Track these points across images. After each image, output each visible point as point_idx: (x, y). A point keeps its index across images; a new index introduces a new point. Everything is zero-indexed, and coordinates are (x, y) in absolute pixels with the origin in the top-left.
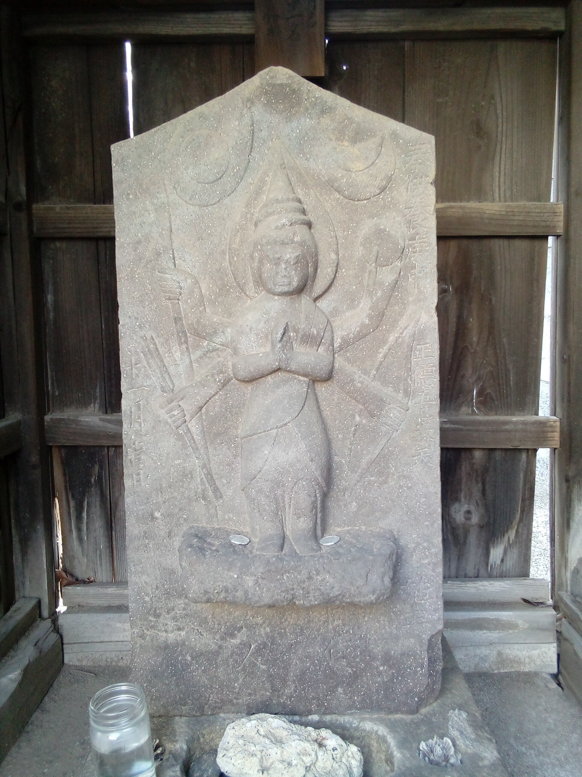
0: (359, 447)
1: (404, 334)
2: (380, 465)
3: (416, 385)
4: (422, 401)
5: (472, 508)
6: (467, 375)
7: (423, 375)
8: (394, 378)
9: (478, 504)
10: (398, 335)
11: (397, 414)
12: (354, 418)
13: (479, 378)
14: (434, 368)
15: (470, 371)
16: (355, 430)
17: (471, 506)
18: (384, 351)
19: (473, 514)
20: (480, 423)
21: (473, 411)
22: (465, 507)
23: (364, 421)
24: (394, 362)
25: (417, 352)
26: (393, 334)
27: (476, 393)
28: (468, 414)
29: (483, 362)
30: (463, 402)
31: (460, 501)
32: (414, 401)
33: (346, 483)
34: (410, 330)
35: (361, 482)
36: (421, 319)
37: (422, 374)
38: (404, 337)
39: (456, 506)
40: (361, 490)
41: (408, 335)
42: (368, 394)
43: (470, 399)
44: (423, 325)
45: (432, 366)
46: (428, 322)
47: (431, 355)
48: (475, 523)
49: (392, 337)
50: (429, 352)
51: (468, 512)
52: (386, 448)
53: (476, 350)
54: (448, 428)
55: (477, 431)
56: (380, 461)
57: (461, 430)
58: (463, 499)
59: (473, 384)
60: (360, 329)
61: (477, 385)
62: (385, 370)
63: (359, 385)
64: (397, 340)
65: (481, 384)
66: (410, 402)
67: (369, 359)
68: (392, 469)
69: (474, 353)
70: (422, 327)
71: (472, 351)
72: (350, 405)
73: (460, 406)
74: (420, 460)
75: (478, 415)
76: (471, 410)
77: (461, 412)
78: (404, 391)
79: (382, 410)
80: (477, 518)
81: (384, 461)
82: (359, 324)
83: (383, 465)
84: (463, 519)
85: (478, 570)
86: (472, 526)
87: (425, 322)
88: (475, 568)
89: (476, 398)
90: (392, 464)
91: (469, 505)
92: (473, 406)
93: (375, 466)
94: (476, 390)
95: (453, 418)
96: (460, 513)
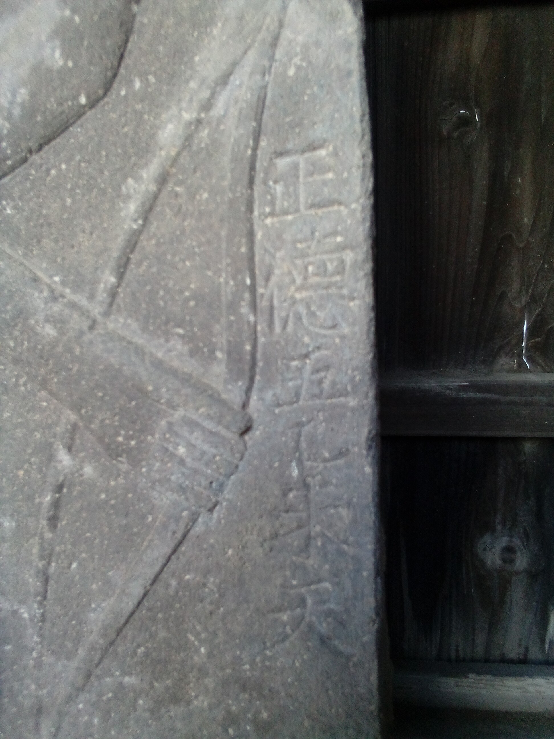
0: (74, 565)
1: (218, 109)
2: (153, 636)
3: (278, 329)
4: (303, 393)
5: (517, 542)
6: (509, 294)
7: (301, 288)
8: (187, 300)
9: (527, 536)
10: (194, 115)
11: (206, 447)
12: (51, 458)
13: (534, 299)
14: (349, 256)
15: (515, 286)
16: (56, 505)
17: (514, 540)
18: (143, 187)
19: (519, 554)
20: (535, 388)
21: (521, 364)
22: (504, 541)
23: (88, 470)
24: (183, 232)
25: (279, 188)
26: (174, 110)
27: (527, 329)
28: (511, 371)
29: (542, 268)
30: (501, 348)
31: (493, 531)
32: (269, 395)
33: (40, 687)
34: (240, 86)
35: (89, 692)
36: (287, 34)
37: (299, 281)
38: (220, 120)
39: (487, 538)
40: (91, 715)
41: (234, 111)
42: (85, 369)
43: (514, 342)
44: (297, 60)
45: (342, 248)
46: (318, 44)
47: (335, 196)
48: (521, 569)
49: (170, 126)
50: (325, 183)
51: (509, 550)
52: (173, 575)
53: (528, 243)
54: (470, 400)
55: (528, 404)
56: (154, 619)
57: (494, 402)
58: (499, 527)
59: (522, 311)
60: (33, 95)
61: (530, 313)
62: (150, 267)
63: (50, 331)
64: (188, 139)
65: (537, 311)
66: (254, 397)
67: (88, 227)
68: (197, 651)
69: (523, 248)
70: (291, 72)
71: (522, 245)
72: (33, 409)
73: (494, 355)
74: (303, 627)
75: (529, 371)
76: (518, 362)
77: (498, 366)
78: (229, 354)
79: (145, 430)
80: (525, 560)
81: (166, 620)
82: (24, 72)
83: (162, 634)
84: (499, 562)
85: (527, 649)
86: (517, 573)
87: (306, 47)
88: (520, 645)
89: (528, 339)
90: (197, 635)
91: (511, 536)
92: (520, 355)
93: (134, 638)
94: (528, 324)
95: (480, 379)
96: (493, 550)
